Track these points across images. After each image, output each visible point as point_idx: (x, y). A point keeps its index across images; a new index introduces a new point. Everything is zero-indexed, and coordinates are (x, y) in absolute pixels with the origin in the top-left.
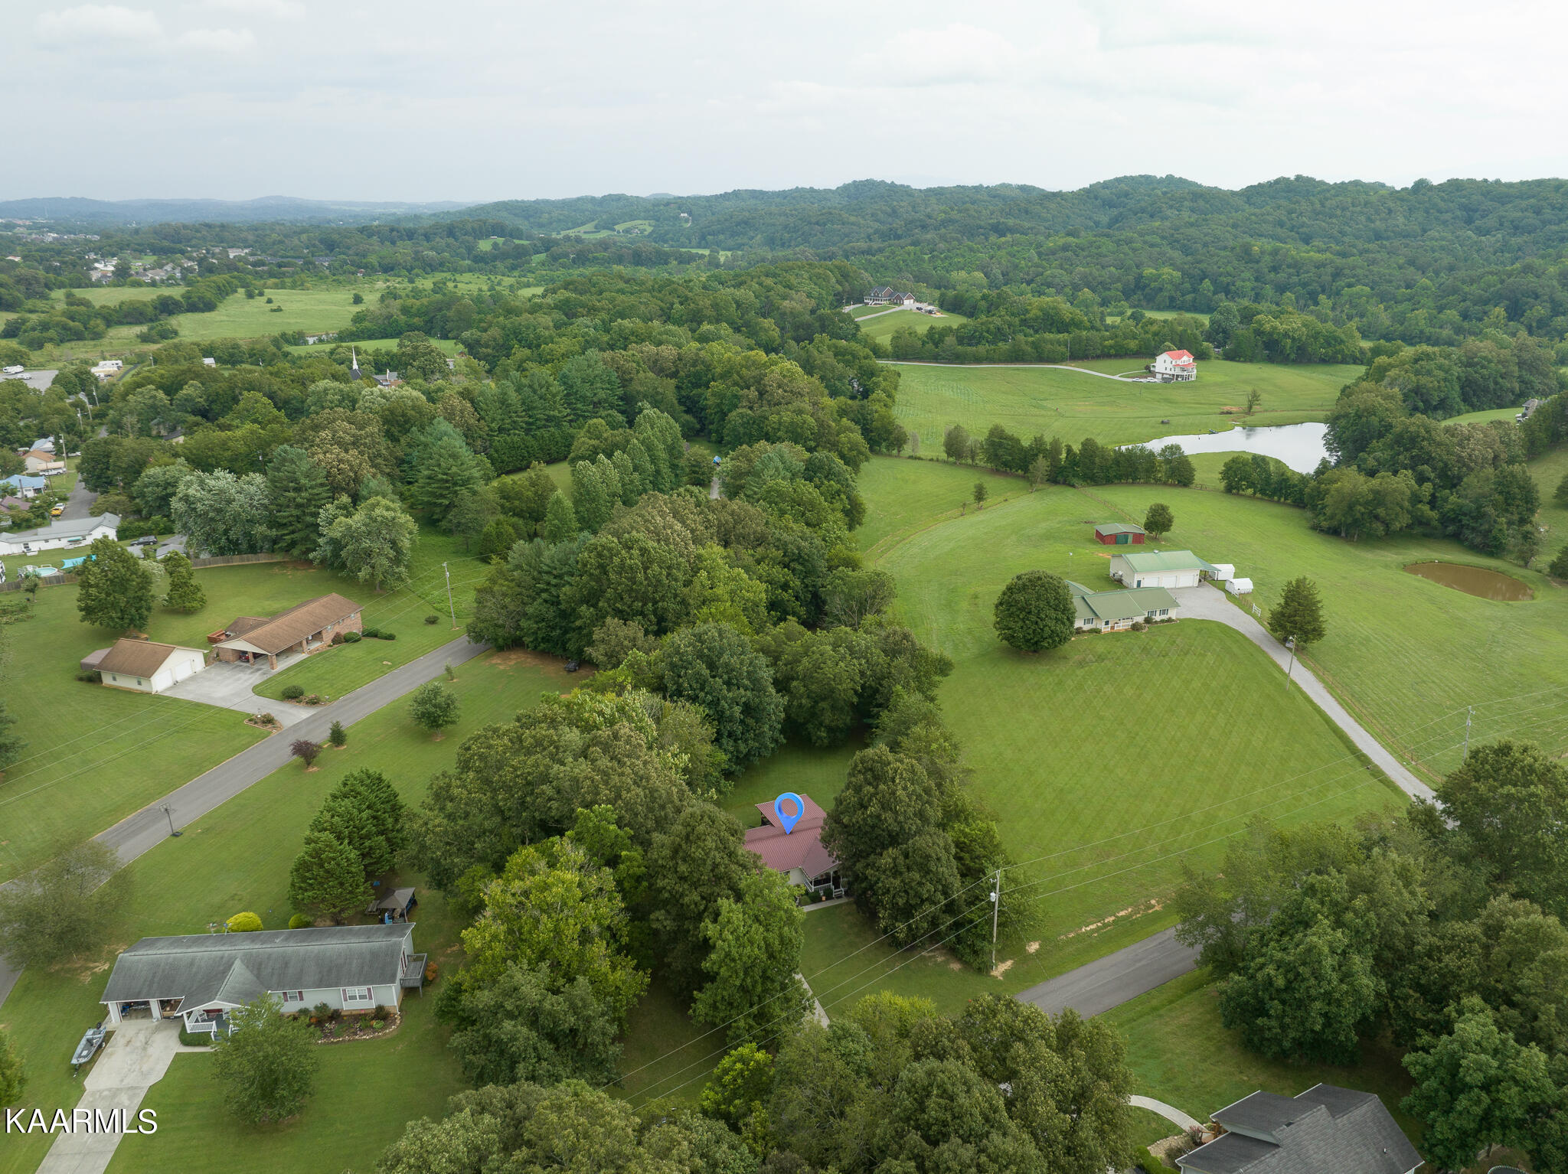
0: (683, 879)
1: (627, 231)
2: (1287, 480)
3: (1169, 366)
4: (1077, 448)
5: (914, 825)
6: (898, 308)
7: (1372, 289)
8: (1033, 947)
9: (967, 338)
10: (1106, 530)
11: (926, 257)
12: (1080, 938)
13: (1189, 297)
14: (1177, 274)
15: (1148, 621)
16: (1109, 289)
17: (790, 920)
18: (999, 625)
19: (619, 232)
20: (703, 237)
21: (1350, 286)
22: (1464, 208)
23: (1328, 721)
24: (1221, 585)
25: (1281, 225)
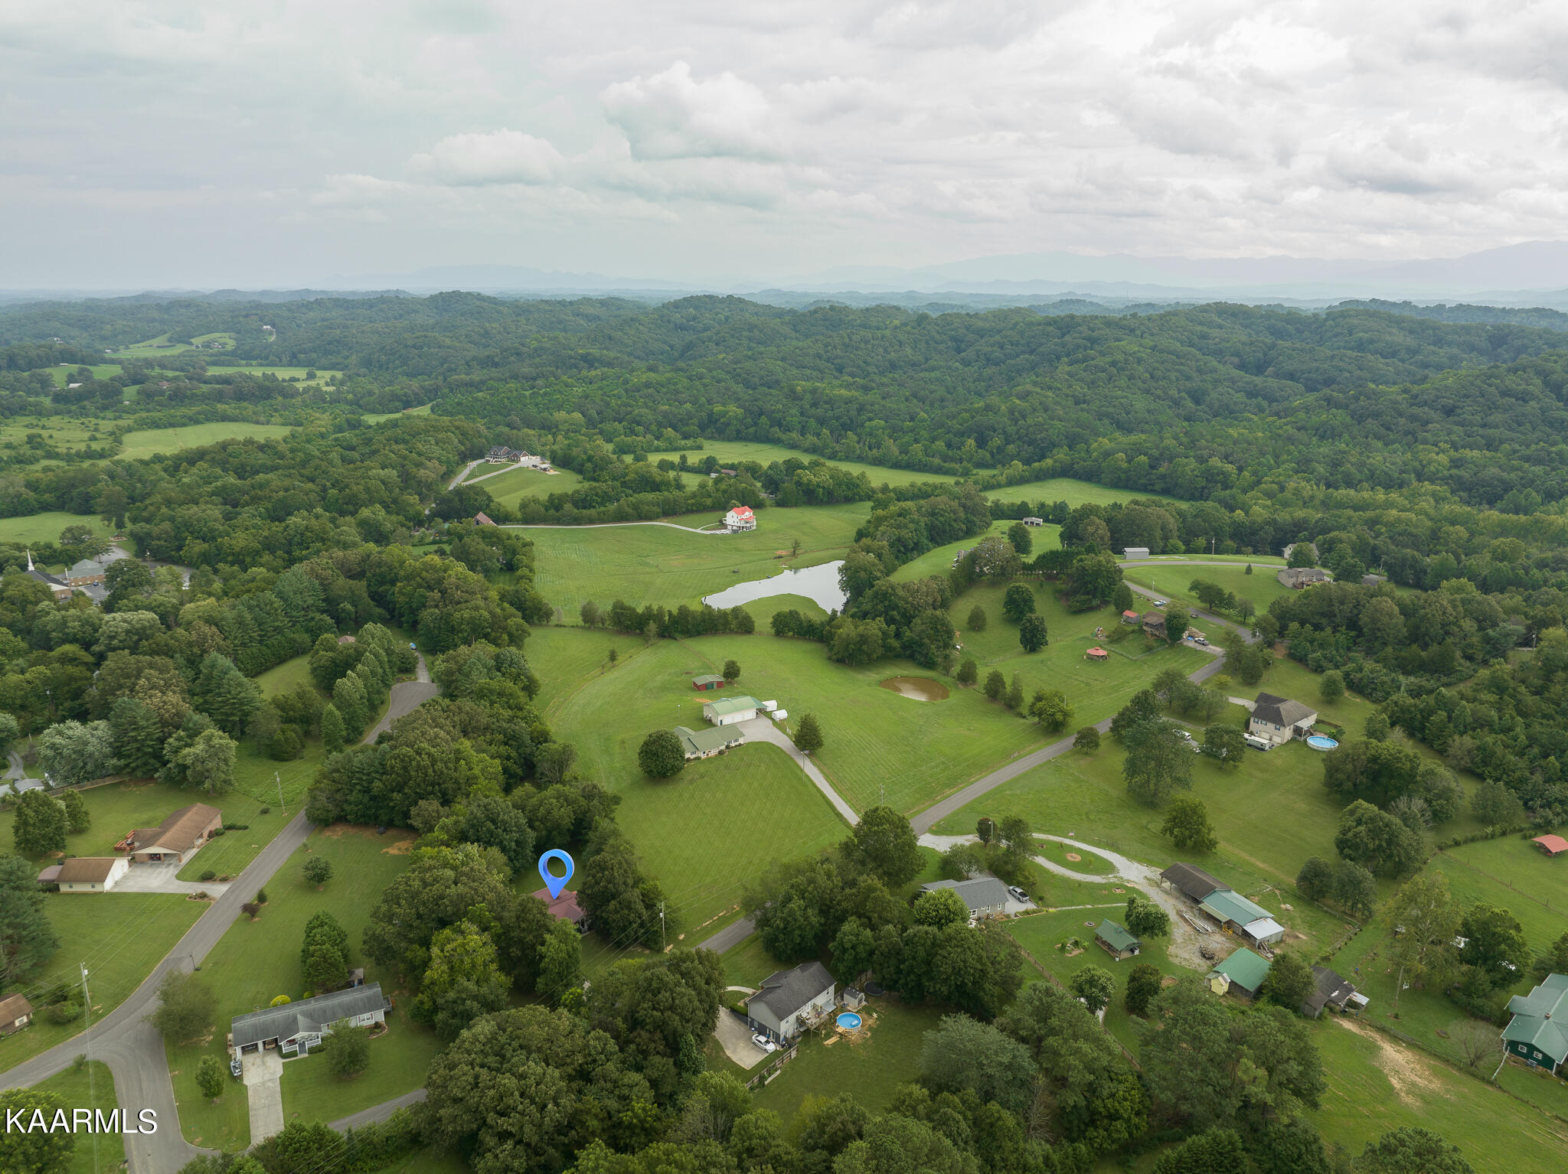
0: (524, 930)
1: (207, 345)
2: (812, 626)
3: (736, 520)
4: (675, 612)
5: (622, 888)
6: (516, 466)
7: (886, 422)
8: (682, 937)
9: (582, 502)
10: (701, 680)
11: (528, 393)
12: (703, 929)
13: (751, 430)
14: (740, 411)
15: (728, 747)
16: (687, 425)
17: (575, 940)
18: (641, 765)
19: (197, 347)
20: (294, 356)
21: (870, 419)
22: (954, 339)
23: (824, 797)
24: (768, 715)
25: (819, 356)
